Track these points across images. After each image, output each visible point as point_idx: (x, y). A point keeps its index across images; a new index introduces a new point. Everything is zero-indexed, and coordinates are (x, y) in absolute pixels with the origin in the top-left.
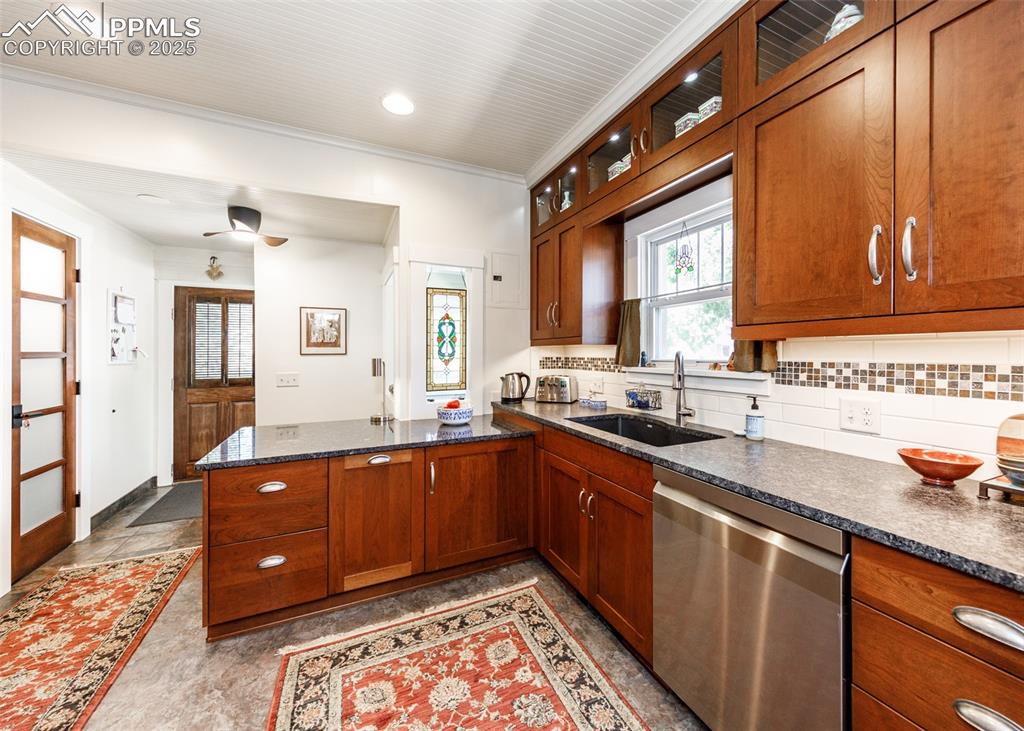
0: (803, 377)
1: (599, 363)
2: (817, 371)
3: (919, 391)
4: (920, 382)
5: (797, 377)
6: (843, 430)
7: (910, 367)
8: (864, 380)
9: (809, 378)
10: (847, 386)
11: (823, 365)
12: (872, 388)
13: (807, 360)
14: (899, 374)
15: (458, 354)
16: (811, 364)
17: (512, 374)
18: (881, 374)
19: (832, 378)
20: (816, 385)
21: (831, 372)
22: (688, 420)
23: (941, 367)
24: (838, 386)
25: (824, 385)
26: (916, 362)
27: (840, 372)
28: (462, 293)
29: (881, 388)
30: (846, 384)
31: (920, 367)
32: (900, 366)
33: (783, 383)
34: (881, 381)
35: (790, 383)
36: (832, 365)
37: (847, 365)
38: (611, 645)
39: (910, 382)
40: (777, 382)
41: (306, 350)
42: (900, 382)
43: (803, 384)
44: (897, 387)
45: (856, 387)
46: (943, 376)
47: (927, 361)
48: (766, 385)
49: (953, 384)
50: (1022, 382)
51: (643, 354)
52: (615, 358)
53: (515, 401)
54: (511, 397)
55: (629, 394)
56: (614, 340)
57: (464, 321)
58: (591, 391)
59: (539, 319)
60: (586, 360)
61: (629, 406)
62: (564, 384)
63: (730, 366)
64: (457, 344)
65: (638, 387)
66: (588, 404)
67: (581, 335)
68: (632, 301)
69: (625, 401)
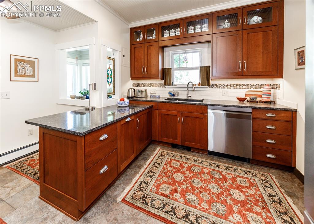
0: (215, 87)
1: (154, 85)
2: (218, 85)
3: (235, 88)
4: (235, 87)
5: (214, 87)
6: (223, 96)
7: (233, 84)
8: (226, 87)
9: (216, 87)
10: (223, 88)
11: (219, 84)
12: (227, 88)
13: (216, 83)
14: (232, 86)
15: (112, 82)
16: (217, 84)
18: (229, 86)
19: (221, 87)
20: (218, 88)
21: (220, 85)
23: (238, 84)
24: (222, 88)
25: (219, 88)
26: (234, 83)
27: (222, 85)
28: (113, 60)
29: (229, 88)
31: (235, 84)
32: (232, 84)
33: (211, 88)
34: (229, 87)
35: (213, 88)
36: (221, 84)
37: (223, 84)
39: (233, 87)
40: (210, 88)
42: (232, 87)
43: (215, 88)
44: (232, 88)
45: (225, 88)
46: (238, 86)
47: (236, 83)
48: (207, 88)
49: (239, 87)
50: (248, 86)
51: (172, 82)
52: (162, 83)
53: (132, 97)
54: (131, 96)
55: (169, 93)
56: (163, 78)
57: (114, 70)
58: (151, 93)
59: (136, 71)
60: (148, 84)
61: (169, 96)
62: (146, 91)
63: (199, 85)
64: (112, 78)
65: (172, 91)
66: (154, 97)
67: (159, 77)
68: (168, 68)
69: (168, 95)
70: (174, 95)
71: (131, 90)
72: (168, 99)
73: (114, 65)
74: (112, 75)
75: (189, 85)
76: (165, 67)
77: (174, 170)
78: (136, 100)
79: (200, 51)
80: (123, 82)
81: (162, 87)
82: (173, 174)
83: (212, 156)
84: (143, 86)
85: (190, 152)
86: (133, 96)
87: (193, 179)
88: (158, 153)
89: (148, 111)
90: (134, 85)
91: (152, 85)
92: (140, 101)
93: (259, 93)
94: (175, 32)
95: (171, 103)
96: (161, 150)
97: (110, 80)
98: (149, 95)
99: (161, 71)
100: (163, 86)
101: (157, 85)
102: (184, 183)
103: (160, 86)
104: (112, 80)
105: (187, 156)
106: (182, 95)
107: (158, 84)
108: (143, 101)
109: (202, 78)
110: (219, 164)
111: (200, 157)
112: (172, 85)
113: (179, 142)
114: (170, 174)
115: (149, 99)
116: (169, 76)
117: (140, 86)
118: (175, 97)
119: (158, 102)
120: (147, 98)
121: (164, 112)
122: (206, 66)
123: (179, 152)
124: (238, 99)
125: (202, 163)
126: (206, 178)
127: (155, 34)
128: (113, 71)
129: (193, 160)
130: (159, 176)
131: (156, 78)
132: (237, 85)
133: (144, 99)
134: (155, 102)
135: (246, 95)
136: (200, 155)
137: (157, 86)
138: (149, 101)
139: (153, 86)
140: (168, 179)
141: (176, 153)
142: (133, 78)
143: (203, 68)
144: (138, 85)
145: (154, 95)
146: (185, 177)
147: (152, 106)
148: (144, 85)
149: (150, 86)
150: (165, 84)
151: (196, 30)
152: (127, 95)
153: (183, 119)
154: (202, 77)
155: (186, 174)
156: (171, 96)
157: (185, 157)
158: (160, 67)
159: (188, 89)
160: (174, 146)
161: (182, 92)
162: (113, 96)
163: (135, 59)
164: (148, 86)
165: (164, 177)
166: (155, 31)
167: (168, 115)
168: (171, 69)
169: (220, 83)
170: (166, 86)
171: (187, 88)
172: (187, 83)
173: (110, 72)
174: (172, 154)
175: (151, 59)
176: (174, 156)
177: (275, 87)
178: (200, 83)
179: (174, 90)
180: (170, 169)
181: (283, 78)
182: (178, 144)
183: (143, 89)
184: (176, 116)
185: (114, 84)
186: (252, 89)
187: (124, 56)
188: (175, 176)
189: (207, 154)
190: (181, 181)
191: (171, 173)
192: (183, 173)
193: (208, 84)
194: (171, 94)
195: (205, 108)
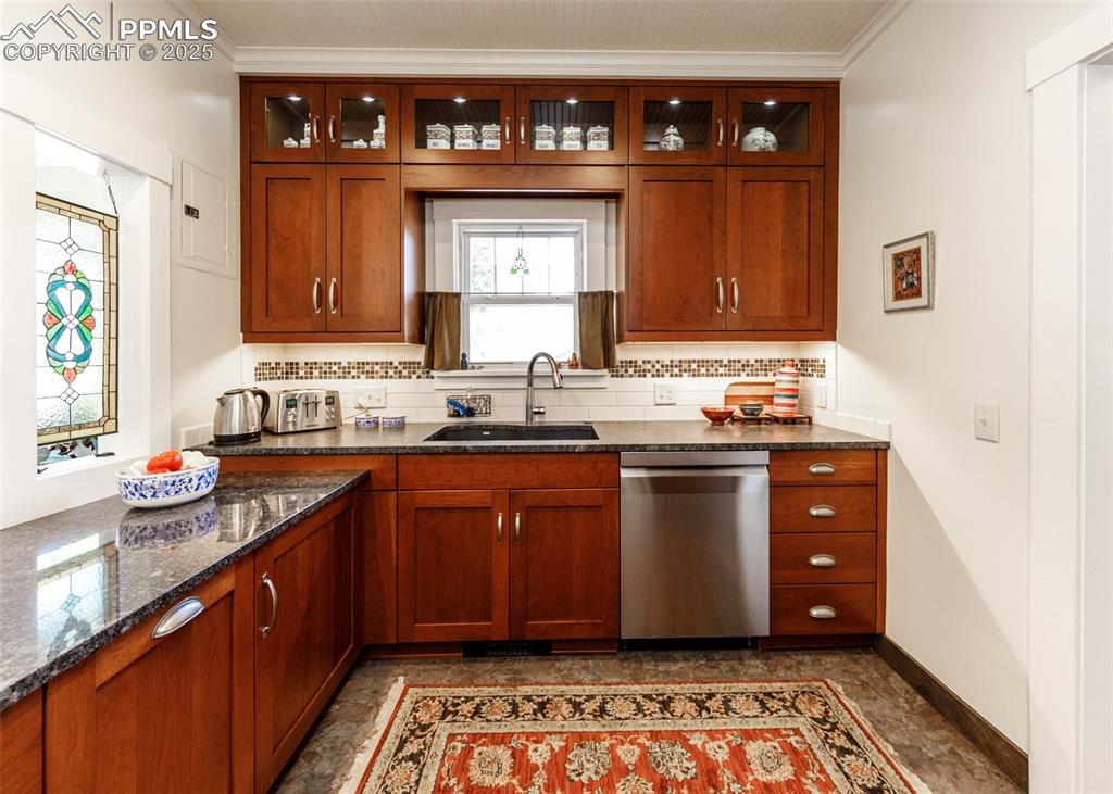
0: (631, 371)
1: (377, 368)
2: (640, 366)
3: (694, 375)
4: (694, 370)
5: (626, 371)
6: (657, 405)
7: (689, 361)
8: (667, 371)
9: (635, 371)
10: (658, 376)
11: (644, 362)
12: (671, 376)
13: (633, 359)
14: (685, 366)
15: (97, 356)
16: (636, 362)
17: (241, 392)
18: (676, 366)
19: (649, 371)
20: (640, 376)
21: (649, 367)
23: (703, 361)
24: (653, 376)
25: (645, 376)
26: (690, 358)
27: (653, 366)
28: (109, 226)
29: (676, 375)
30: (658, 375)
31: (694, 361)
32: (685, 361)
33: (617, 376)
34: (676, 371)
35: (622, 376)
36: (649, 362)
37: (658, 362)
38: (546, 664)
39: (690, 371)
40: (613, 376)
42: (685, 371)
43: (631, 376)
44: (685, 374)
45: (663, 376)
46: (703, 366)
47: (696, 358)
48: (606, 379)
49: (708, 370)
50: (733, 367)
51: (464, 356)
52: (417, 360)
53: (245, 438)
54: (236, 431)
55: (451, 402)
56: (419, 339)
57: (113, 288)
58: (361, 408)
59: (273, 297)
60: (344, 364)
61: (450, 416)
62: (332, 400)
63: (574, 365)
64: (98, 331)
65: (463, 393)
66: (375, 425)
67: (400, 330)
68: (446, 294)
69: (445, 411)
70: (470, 412)
71: (237, 399)
72: (442, 435)
73: (111, 256)
74: (98, 317)
75: (535, 365)
76: (429, 289)
78: (272, 454)
79: (574, 234)
80: (183, 355)
81: (414, 376)
83: (633, 653)
84: (316, 373)
86: (253, 429)
88: (397, 721)
89: (338, 508)
90: (265, 370)
91: (365, 369)
92: (293, 454)
93: (764, 391)
94: (478, 138)
95: (465, 451)
96: (411, 690)
97: (70, 344)
98: (349, 414)
99: (410, 306)
100: (419, 372)
101: (389, 370)
103: (405, 373)
104: (98, 346)
105: (539, 690)
106: (508, 410)
107: (396, 364)
108: (314, 454)
109: (585, 340)
110: (670, 689)
111: (590, 677)
112: (464, 366)
113: (497, 628)
115: (348, 440)
116: (449, 326)
117: (302, 373)
118: (479, 420)
119: (397, 454)
120: (337, 438)
121: (427, 497)
122: (601, 292)
123: (502, 679)
124: (707, 413)
125: (604, 709)
127: (381, 129)
128: (107, 294)
129: (565, 706)
131: (391, 334)
132: (701, 363)
133: (321, 441)
134: (381, 452)
135: (728, 399)
136: (591, 663)
137: (391, 372)
138: (347, 453)
139: (371, 375)
141: (486, 690)
142: (253, 331)
143: (590, 298)
144: (291, 370)
145: (374, 414)
147: (365, 479)
148: (325, 368)
149: (354, 372)
150: (430, 365)
151: (565, 143)
152: (212, 424)
153: (518, 519)
154: (587, 333)
156: (456, 414)
157: (529, 698)
158: (409, 288)
159: (530, 384)
160: (475, 650)
161: (507, 394)
162: (103, 444)
163: (272, 240)
164: (345, 372)
166: (381, 119)
167: (448, 509)
168: (458, 295)
169: (647, 358)
170: (434, 373)
171: (526, 380)
172: (530, 360)
173: (71, 299)
175: (360, 241)
176: (477, 712)
177: (804, 367)
178: (578, 356)
179: (471, 390)
181: (835, 340)
182: (493, 639)
183: (318, 387)
184: (488, 511)
185: (112, 368)
186: (744, 378)
187: (190, 211)
189: (614, 654)
193: (609, 363)
194: (458, 408)
195: (609, 461)
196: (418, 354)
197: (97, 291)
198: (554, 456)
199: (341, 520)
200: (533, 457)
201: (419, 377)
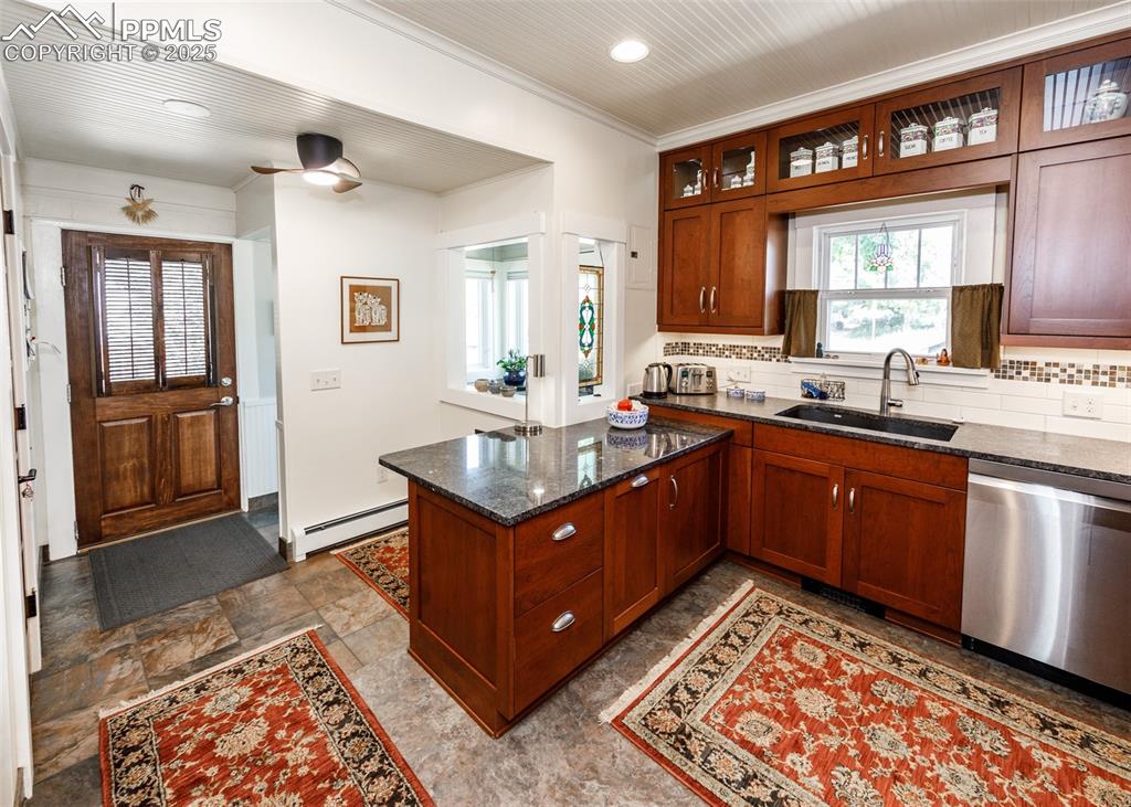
0: (1026, 373)
1: (744, 351)
2: (1041, 369)
5: (1019, 373)
6: (1065, 416)
8: (1087, 378)
9: (1032, 374)
10: (1070, 382)
11: (1047, 365)
12: (1094, 384)
13: (1030, 360)
14: (1120, 374)
15: (595, 345)
16: (1034, 363)
17: (657, 365)
18: (1104, 373)
19: (1056, 375)
20: (1039, 380)
21: (1056, 370)
22: (893, 410)
24: (1062, 382)
25: (1048, 380)
27: (1064, 370)
28: (599, 272)
29: (1103, 384)
30: (1070, 380)
32: (1122, 368)
33: (1004, 378)
34: (1104, 378)
35: (1011, 377)
36: (1056, 365)
37: (1072, 366)
40: (997, 377)
41: (349, 337)
42: (1120, 380)
43: (1025, 379)
44: (1119, 384)
45: (1079, 383)
48: (986, 378)
51: (820, 345)
52: (776, 347)
53: (659, 395)
54: (655, 391)
55: (804, 384)
56: (779, 329)
57: (601, 305)
58: (731, 380)
59: (676, 301)
60: (720, 346)
61: (806, 396)
62: (711, 373)
63: (943, 361)
64: (596, 331)
65: (817, 378)
66: (742, 396)
67: (762, 326)
68: (805, 292)
69: (800, 392)
70: (823, 396)
71: (655, 369)
72: (795, 412)
73: (601, 289)
74: (596, 322)
75: (893, 357)
76: (789, 287)
77: (801, 675)
78: (674, 407)
79: (954, 222)
80: (632, 342)
81: (774, 359)
82: (794, 688)
83: (981, 657)
84: (701, 351)
85: (877, 623)
86: (663, 390)
87: (873, 724)
88: (745, 601)
89: (711, 450)
90: (670, 349)
91: (735, 351)
92: (686, 409)
94: (839, 154)
95: (806, 428)
96: (757, 590)
97: (587, 339)
98: (722, 384)
99: (770, 305)
100: (779, 356)
101: (754, 353)
102: (832, 728)
103: (767, 356)
104: (595, 337)
105: (864, 635)
106: (863, 398)
107: (759, 348)
108: (698, 411)
109: (958, 334)
110: (1011, 697)
111: (920, 650)
112: (820, 355)
113: (831, 576)
114: (782, 685)
115: (722, 405)
116: (805, 318)
117: (691, 351)
118: (830, 402)
119: (753, 422)
120: (713, 402)
121: (770, 457)
122: (984, 286)
123: (831, 614)
125: (925, 675)
126: (930, 735)
128: (599, 310)
129: (885, 654)
130: (740, 680)
131: (755, 329)
133: (703, 404)
134: (743, 418)
136: (925, 642)
137: (755, 355)
138: (719, 415)
139: (739, 355)
140: (773, 699)
141: (815, 615)
142: (664, 326)
143: (968, 293)
144: (685, 349)
145: (741, 386)
146: (840, 710)
147: (731, 434)
148: (707, 349)
149: (727, 353)
150: (787, 352)
151: (937, 138)
152: (641, 383)
153: (852, 494)
154: (962, 328)
155: (847, 699)
156: (809, 395)
157: (852, 636)
158: (770, 286)
159: (886, 376)
160: (812, 587)
161: (863, 384)
162: (596, 390)
163: (676, 262)
164: (721, 352)
165: (758, 687)
167: (792, 471)
168: (815, 293)
169: (1053, 361)
170: (790, 358)
171: (882, 372)
172: (888, 352)
173: (587, 315)
174: (799, 613)
175: (733, 259)
176: (806, 622)
178: (949, 354)
179: (824, 376)
180: (786, 667)
182: (827, 582)
183: (704, 362)
184: (826, 481)
185: (600, 349)
187: (634, 255)
188: (800, 695)
189: (957, 648)
190: (823, 720)
191: (785, 680)
192: (836, 693)
193: (989, 360)
194: (810, 390)
195: (955, 464)
196: (778, 342)
197: (596, 308)
198: (892, 448)
199: (713, 458)
200: (870, 444)
201: (778, 361)
